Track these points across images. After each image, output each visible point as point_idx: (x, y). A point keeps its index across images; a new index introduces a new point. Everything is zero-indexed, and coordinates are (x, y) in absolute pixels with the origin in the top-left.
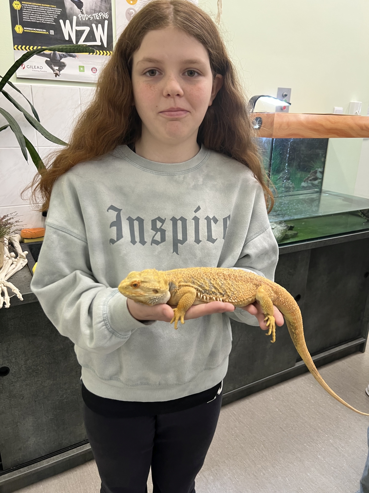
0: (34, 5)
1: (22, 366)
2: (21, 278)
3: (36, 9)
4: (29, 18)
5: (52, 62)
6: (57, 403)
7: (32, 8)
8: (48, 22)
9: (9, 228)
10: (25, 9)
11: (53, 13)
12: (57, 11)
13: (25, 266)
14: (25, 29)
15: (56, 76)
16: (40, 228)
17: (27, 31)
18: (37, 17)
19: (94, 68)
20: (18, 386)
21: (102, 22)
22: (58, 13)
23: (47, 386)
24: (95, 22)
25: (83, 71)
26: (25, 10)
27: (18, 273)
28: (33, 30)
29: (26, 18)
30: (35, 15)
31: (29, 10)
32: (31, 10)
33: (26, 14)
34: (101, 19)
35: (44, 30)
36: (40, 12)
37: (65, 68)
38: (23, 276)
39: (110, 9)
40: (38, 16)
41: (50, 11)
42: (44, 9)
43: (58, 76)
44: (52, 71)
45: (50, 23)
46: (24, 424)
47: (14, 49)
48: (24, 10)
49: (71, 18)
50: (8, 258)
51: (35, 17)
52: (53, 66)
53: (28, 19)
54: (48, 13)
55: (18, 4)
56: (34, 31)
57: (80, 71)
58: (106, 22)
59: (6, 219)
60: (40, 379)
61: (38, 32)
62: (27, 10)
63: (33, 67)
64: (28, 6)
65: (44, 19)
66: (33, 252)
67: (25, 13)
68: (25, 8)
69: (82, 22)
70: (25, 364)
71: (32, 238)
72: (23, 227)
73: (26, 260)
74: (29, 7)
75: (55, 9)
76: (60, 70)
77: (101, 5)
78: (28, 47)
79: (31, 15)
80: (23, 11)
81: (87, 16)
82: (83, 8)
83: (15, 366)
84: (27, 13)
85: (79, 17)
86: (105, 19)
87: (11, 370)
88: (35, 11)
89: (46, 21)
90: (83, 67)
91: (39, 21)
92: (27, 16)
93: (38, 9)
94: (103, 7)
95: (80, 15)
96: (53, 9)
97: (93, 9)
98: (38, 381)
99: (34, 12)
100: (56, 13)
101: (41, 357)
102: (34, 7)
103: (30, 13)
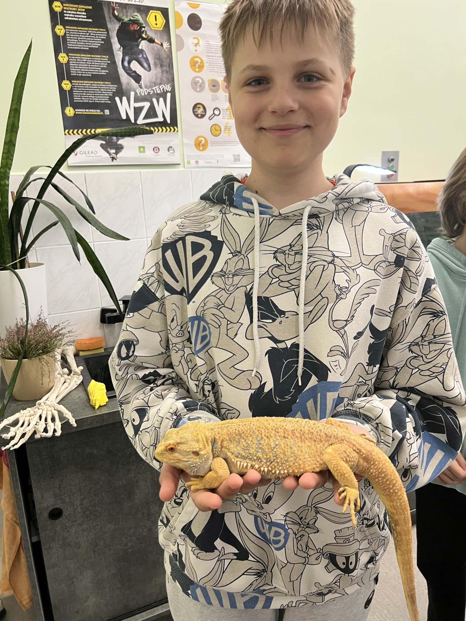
0: (86, 83)
1: (78, 506)
2: (75, 399)
3: (88, 87)
4: (80, 99)
5: (108, 145)
6: (121, 554)
7: (83, 87)
8: (102, 101)
9: (61, 340)
10: (75, 89)
11: (108, 90)
12: (112, 88)
13: (80, 384)
14: (77, 112)
15: (112, 160)
16: (98, 338)
17: (79, 113)
18: (90, 97)
19: (156, 147)
20: (73, 532)
21: (163, 95)
22: (113, 90)
23: (107, 532)
24: (156, 96)
25: (144, 152)
27: (72, 393)
28: (86, 112)
29: (77, 99)
30: (87, 94)
31: (80, 89)
32: (83, 89)
34: (162, 91)
35: (98, 111)
36: (93, 91)
37: (123, 151)
38: (77, 397)
39: (173, 80)
40: (91, 95)
41: (104, 89)
42: (97, 87)
43: (114, 160)
44: (108, 155)
45: (104, 102)
46: (82, 580)
47: (65, 134)
49: (128, 94)
50: (59, 376)
51: (88, 97)
52: (109, 149)
54: (102, 91)
55: (68, 84)
57: (140, 152)
58: (169, 95)
59: (56, 330)
60: (99, 523)
61: (92, 113)
62: (78, 89)
63: (87, 153)
64: (79, 85)
65: (97, 98)
66: (89, 367)
67: (75, 93)
69: (140, 98)
70: (81, 505)
71: (88, 350)
72: (77, 338)
73: (81, 377)
75: (110, 86)
76: (116, 153)
77: (162, 76)
78: (80, 130)
79: (82, 95)
80: (74, 91)
81: (146, 91)
82: (142, 82)
83: (69, 507)
84: (78, 93)
85: (137, 93)
86: (167, 92)
87: (64, 512)
88: (88, 89)
89: (100, 101)
90: (144, 147)
91: (92, 100)
92: (78, 96)
93: (90, 87)
94: (164, 79)
95: (138, 91)
96: (107, 85)
97: (153, 81)
98: (97, 525)
99: (86, 91)
100: (110, 90)
101: (100, 496)
102: (86, 86)
103: (82, 93)
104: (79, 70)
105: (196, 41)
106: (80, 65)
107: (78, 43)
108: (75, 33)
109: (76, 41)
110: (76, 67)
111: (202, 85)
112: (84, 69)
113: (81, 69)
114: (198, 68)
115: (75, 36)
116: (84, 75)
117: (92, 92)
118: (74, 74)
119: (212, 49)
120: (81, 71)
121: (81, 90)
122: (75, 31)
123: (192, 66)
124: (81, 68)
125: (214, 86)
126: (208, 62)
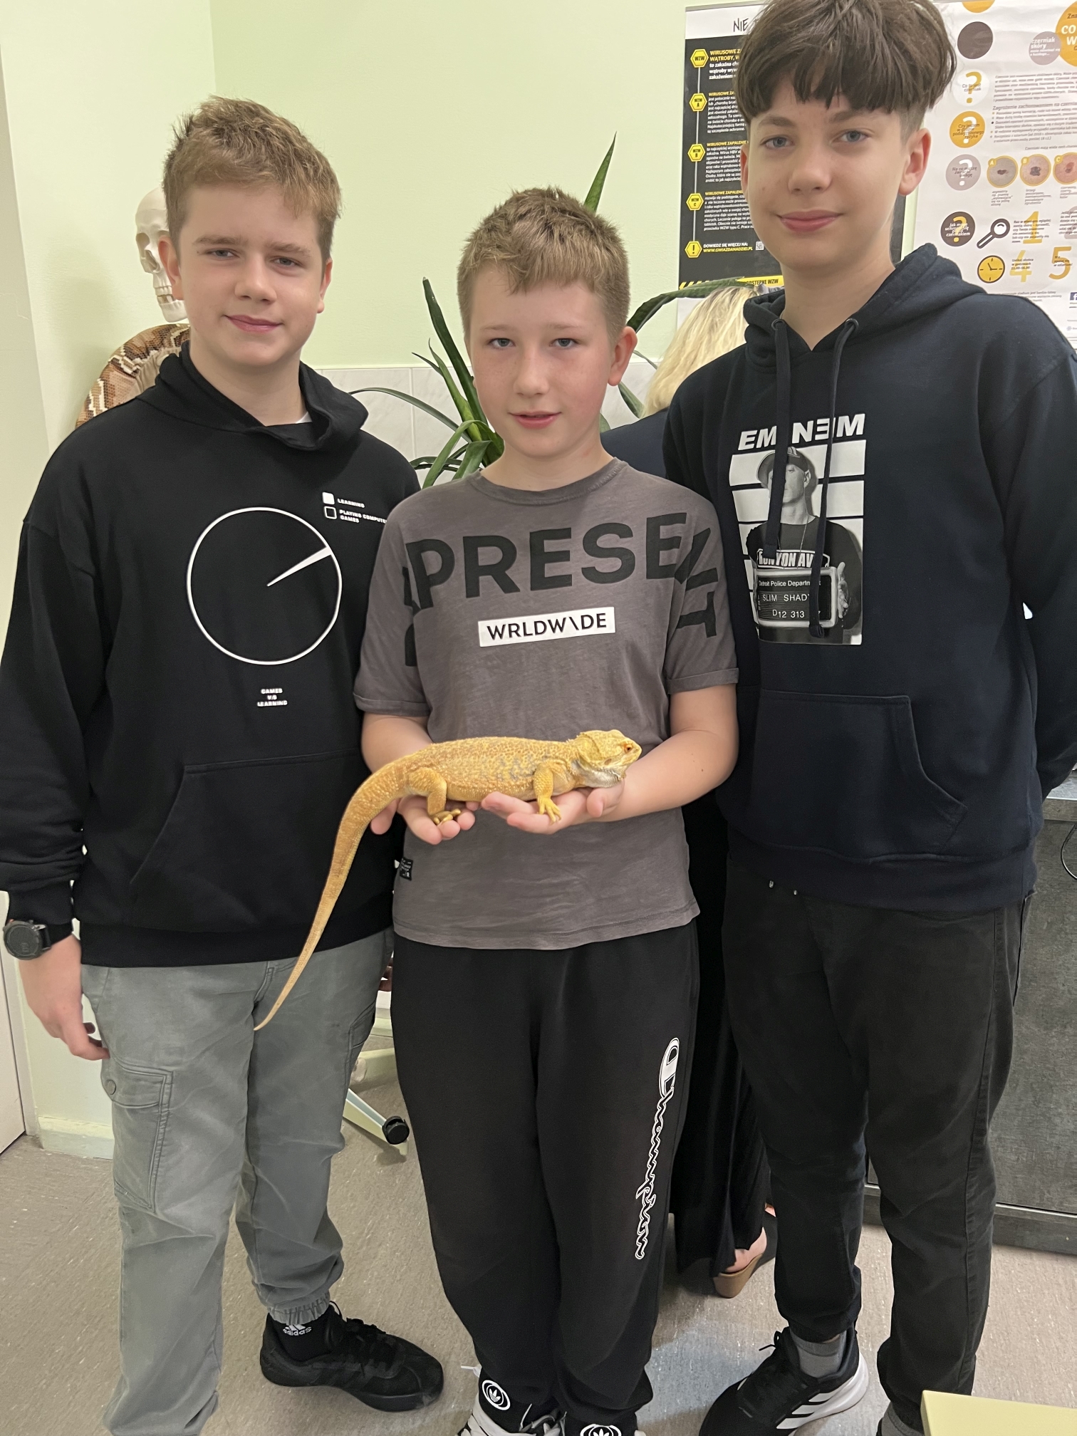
0: (729, 195)
3: (732, 201)
4: (715, 224)
7: (724, 202)
10: (710, 207)
14: (706, 248)
17: (709, 251)
18: (733, 219)
26: (710, 209)
28: (721, 247)
29: (709, 226)
30: (729, 215)
31: (718, 207)
32: (723, 206)
33: (711, 216)
35: (743, 244)
36: (739, 208)
40: (734, 217)
48: (707, 209)
51: (729, 219)
53: (714, 226)
55: (698, 200)
56: (725, 247)
61: (732, 250)
62: (715, 207)
67: (709, 214)
68: (711, 205)
74: (718, 200)
79: (720, 217)
80: (706, 212)
84: (712, 214)
88: (731, 206)
91: (736, 225)
92: (712, 220)
93: (736, 201)
99: (728, 208)
102: (729, 199)
103: (720, 213)
104: (720, 171)
105: (973, 80)
106: (724, 162)
107: (727, 121)
108: (724, 103)
109: (726, 117)
110: (716, 167)
111: (972, 172)
112: (729, 168)
113: (723, 169)
114: (968, 137)
115: (723, 108)
116: (728, 180)
117: (738, 210)
118: (711, 180)
119: (1007, 93)
120: (723, 173)
121: (719, 209)
122: (725, 98)
123: (954, 134)
124: (725, 166)
125: (1000, 172)
126: (995, 121)
